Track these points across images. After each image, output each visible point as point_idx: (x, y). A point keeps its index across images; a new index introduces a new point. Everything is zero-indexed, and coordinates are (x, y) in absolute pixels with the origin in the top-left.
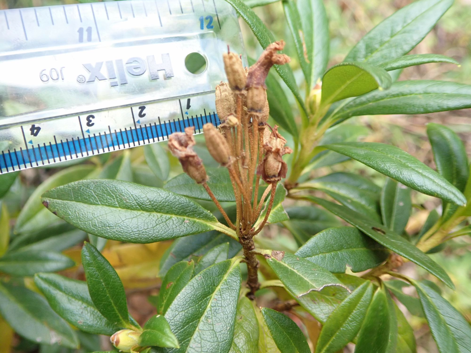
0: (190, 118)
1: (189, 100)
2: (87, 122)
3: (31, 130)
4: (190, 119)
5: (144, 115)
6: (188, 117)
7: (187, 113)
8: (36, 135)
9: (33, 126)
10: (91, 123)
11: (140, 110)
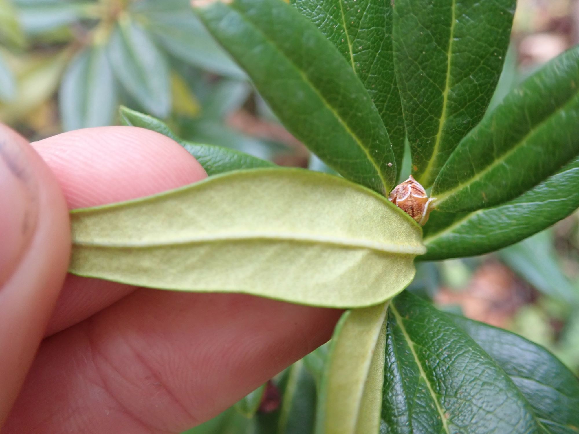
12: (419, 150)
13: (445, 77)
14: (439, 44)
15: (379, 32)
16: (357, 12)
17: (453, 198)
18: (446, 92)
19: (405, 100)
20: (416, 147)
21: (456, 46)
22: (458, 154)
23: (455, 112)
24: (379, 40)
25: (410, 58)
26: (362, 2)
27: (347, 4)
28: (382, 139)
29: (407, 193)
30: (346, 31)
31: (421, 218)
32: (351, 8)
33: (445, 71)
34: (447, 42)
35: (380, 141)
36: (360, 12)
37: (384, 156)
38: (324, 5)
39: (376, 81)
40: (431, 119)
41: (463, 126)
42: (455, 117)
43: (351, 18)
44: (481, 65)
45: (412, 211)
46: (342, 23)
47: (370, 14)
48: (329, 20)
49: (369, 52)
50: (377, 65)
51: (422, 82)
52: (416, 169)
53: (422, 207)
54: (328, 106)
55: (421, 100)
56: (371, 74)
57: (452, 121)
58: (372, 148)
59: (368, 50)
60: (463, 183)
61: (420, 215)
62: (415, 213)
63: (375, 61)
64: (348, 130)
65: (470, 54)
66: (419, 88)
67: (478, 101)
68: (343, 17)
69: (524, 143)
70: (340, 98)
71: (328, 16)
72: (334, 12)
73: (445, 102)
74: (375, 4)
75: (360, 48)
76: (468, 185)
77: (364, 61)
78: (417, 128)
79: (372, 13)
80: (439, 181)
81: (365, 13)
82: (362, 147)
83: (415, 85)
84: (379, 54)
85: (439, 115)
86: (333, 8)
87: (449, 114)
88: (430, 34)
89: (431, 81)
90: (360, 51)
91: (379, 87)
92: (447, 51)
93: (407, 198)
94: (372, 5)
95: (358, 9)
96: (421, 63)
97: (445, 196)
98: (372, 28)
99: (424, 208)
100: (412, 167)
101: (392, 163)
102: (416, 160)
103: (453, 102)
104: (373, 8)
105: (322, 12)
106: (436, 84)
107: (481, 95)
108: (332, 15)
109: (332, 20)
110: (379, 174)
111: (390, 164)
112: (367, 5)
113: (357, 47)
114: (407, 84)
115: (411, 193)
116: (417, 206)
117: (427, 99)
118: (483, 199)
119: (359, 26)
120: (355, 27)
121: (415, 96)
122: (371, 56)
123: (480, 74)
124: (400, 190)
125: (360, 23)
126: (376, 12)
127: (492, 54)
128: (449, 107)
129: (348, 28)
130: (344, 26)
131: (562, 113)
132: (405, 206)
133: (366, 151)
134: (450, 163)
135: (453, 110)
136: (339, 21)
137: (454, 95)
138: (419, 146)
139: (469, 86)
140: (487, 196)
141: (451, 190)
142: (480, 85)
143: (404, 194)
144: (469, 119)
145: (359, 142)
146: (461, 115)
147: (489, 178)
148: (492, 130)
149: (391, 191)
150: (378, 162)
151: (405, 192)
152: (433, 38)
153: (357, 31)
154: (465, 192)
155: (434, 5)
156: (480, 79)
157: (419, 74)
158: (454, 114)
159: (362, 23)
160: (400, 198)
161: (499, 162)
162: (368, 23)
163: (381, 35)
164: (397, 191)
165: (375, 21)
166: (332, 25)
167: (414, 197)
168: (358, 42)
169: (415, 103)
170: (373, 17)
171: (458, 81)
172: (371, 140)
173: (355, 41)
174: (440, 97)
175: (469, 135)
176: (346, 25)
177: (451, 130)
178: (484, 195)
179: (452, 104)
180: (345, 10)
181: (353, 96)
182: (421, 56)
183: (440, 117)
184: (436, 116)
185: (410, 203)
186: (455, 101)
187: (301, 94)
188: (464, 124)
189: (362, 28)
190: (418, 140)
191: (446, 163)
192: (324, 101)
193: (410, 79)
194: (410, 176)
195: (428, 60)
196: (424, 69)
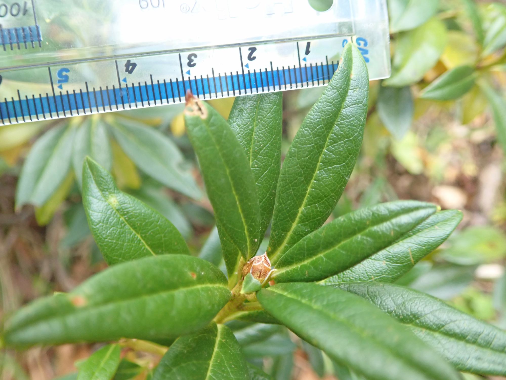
0: (308, 65)
1: (309, 44)
2: (188, 61)
3: (126, 65)
4: (308, 67)
5: (254, 58)
6: (305, 65)
7: (305, 59)
8: (130, 72)
9: (129, 61)
10: (192, 63)
11: (250, 51)
12: (276, 237)
13: (303, 200)
14: (305, 180)
15: (269, 161)
16: (260, 146)
17: (287, 273)
18: (302, 209)
19: (277, 204)
20: (274, 235)
21: (314, 185)
22: (299, 244)
23: (302, 222)
24: (268, 166)
25: (287, 181)
26: (265, 142)
27: (256, 140)
28: (257, 223)
29: (261, 261)
30: (251, 154)
31: (264, 281)
32: (257, 142)
33: (304, 196)
34: (310, 181)
35: (255, 224)
36: (262, 147)
37: (254, 234)
38: (243, 135)
39: (259, 188)
40: (288, 221)
41: (305, 233)
42: (302, 226)
43: (256, 148)
44: (324, 201)
45: (260, 273)
46: (250, 149)
47: (267, 149)
48: (243, 144)
49: (260, 170)
50: (263, 179)
51: (290, 197)
52: (270, 250)
53: (266, 273)
54: (234, 192)
55: (286, 207)
56: (258, 183)
57: (299, 227)
58: (250, 226)
59: (260, 169)
60: (296, 264)
61: (264, 278)
62: (262, 275)
63: (262, 176)
64: (240, 211)
65: (319, 192)
66: (287, 200)
67: (317, 220)
68: (252, 145)
69: (336, 248)
70: (242, 190)
71: (244, 141)
72: (248, 141)
73: (299, 215)
74: (272, 145)
75: (256, 166)
76: (299, 266)
77: (256, 174)
78: (278, 223)
79: (269, 150)
80: (283, 259)
81: (264, 148)
82: (244, 224)
83: (286, 197)
84: (265, 174)
85: (293, 220)
86: (248, 138)
87: (299, 222)
88: (302, 172)
89: (295, 199)
90: (255, 167)
91: (260, 192)
92: (308, 185)
93: (260, 264)
94: (270, 145)
95: (262, 144)
96: (292, 186)
97: (283, 271)
98: (266, 158)
99: (268, 274)
100: (268, 248)
101: (257, 240)
102: (272, 244)
103: (303, 216)
104: (269, 147)
105: (241, 138)
106: (297, 202)
107: (319, 218)
108: (246, 142)
109: (245, 145)
110: (248, 244)
111: (256, 240)
112: (267, 144)
113: (254, 165)
114: (281, 195)
115: (263, 262)
116: (264, 271)
117: (290, 208)
118: (305, 275)
119: (259, 153)
120: (257, 153)
121: (284, 204)
122: (261, 173)
123: (322, 205)
124: (257, 259)
125: (260, 152)
126: (271, 150)
127: (331, 197)
128: (300, 218)
129: (253, 153)
130: (251, 150)
131: (359, 236)
132: (257, 269)
133: (246, 227)
134: (293, 249)
135: (302, 221)
136: (249, 146)
137: (305, 212)
138: (276, 235)
139: (315, 210)
140: (308, 274)
141: (288, 267)
142: (321, 212)
143: (258, 261)
144: (309, 229)
145: (243, 220)
146: (305, 225)
147: (313, 263)
148: (322, 235)
149: (251, 258)
150: (250, 236)
151: (260, 260)
152: (303, 175)
153: (257, 156)
154: (296, 270)
155: (308, 158)
156: (321, 208)
157: (290, 192)
158: (302, 224)
159: (261, 153)
160: (255, 263)
161: (321, 255)
162: (265, 154)
163: (270, 164)
164: (255, 259)
165: (269, 154)
166: (244, 147)
167: (264, 265)
168: (256, 162)
169: (282, 207)
170: (268, 152)
171: (309, 205)
172: (250, 221)
173: (254, 161)
174: (297, 210)
175: (309, 235)
176: (252, 151)
177: (297, 232)
178: (307, 273)
179: (302, 217)
180: (255, 142)
181: (250, 192)
182: (294, 182)
183: (293, 222)
184: (291, 220)
185: (260, 268)
186: (304, 216)
187: (223, 180)
188: (306, 231)
189: (260, 155)
190: (277, 231)
191: (291, 249)
192: (233, 189)
193: (284, 193)
194: (265, 253)
195: (297, 186)
196: (293, 190)
